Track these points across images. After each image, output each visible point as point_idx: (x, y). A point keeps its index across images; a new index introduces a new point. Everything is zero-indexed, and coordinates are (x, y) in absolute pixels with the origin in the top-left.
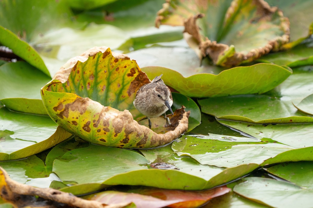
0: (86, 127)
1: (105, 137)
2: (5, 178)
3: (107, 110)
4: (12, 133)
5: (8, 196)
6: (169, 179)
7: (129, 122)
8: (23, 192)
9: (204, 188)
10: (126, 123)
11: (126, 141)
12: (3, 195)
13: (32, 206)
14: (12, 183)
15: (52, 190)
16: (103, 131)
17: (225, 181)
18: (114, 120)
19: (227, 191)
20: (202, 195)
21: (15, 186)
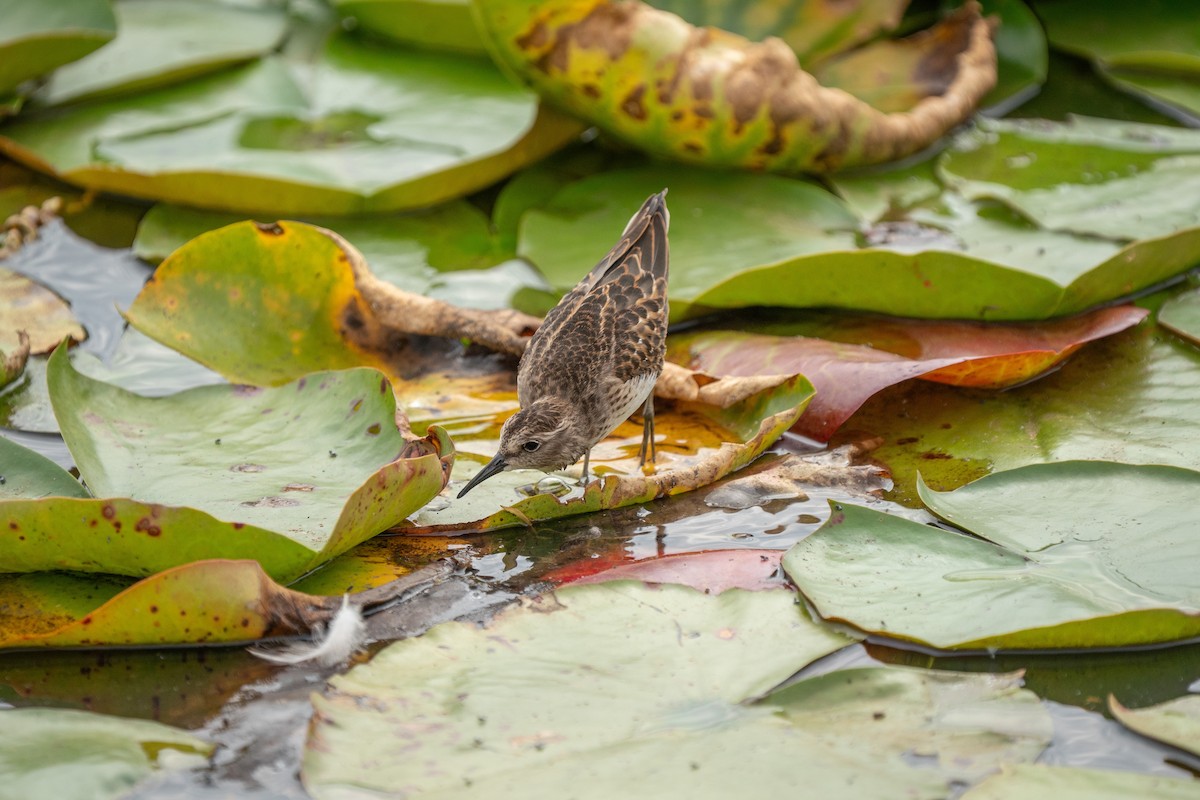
0: (634, 103)
1: (700, 138)
2: (356, 277)
3: (704, 43)
4: (376, 119)
5: (366, 334)
6: (927, 284)
7: (785, 84)
8: (416, 324)
9: (1051, 311)
10: (772, 88)
11: (773, 147)
12: (351, 332)
13: (449, 372)
14: (378, 292)
15: (520, 320)
16: (690, 119)
17: (1128, 289)
18: (729, 77)
19: (1135, 317)
20: (1047, 335)
21: (390, 304)
